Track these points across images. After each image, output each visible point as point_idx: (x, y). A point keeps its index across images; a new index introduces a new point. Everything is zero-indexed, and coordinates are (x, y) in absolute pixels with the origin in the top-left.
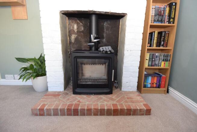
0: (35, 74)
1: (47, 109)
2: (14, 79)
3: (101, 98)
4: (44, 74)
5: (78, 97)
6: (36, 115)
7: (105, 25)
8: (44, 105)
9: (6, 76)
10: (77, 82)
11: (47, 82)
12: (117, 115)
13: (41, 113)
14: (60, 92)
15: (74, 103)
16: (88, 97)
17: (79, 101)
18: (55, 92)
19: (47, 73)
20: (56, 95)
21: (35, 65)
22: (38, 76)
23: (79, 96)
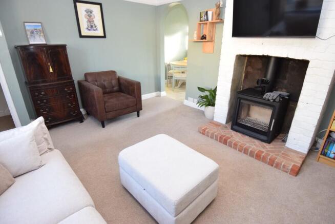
0: (208, 103)
1: (207, 132)
2: (194, 102)
3: (254, 142)
4: (213, 105)
5: (233, 133)
6: (200, 133)
7: (290, 63)
8: (206, 128)
9: (189, 98)
10: (237, 120)
11: (214, 113)
12: (259, 160)
13: (203, 132)
14: (222, 124)
15: (227, 135)
16: (242, 136)
17: (232, 136)
18: (218, 123)
19: (216, 105)
20: (218, 125)
21: (210, 95)
22: (209, 105)
23: (235, 132)
